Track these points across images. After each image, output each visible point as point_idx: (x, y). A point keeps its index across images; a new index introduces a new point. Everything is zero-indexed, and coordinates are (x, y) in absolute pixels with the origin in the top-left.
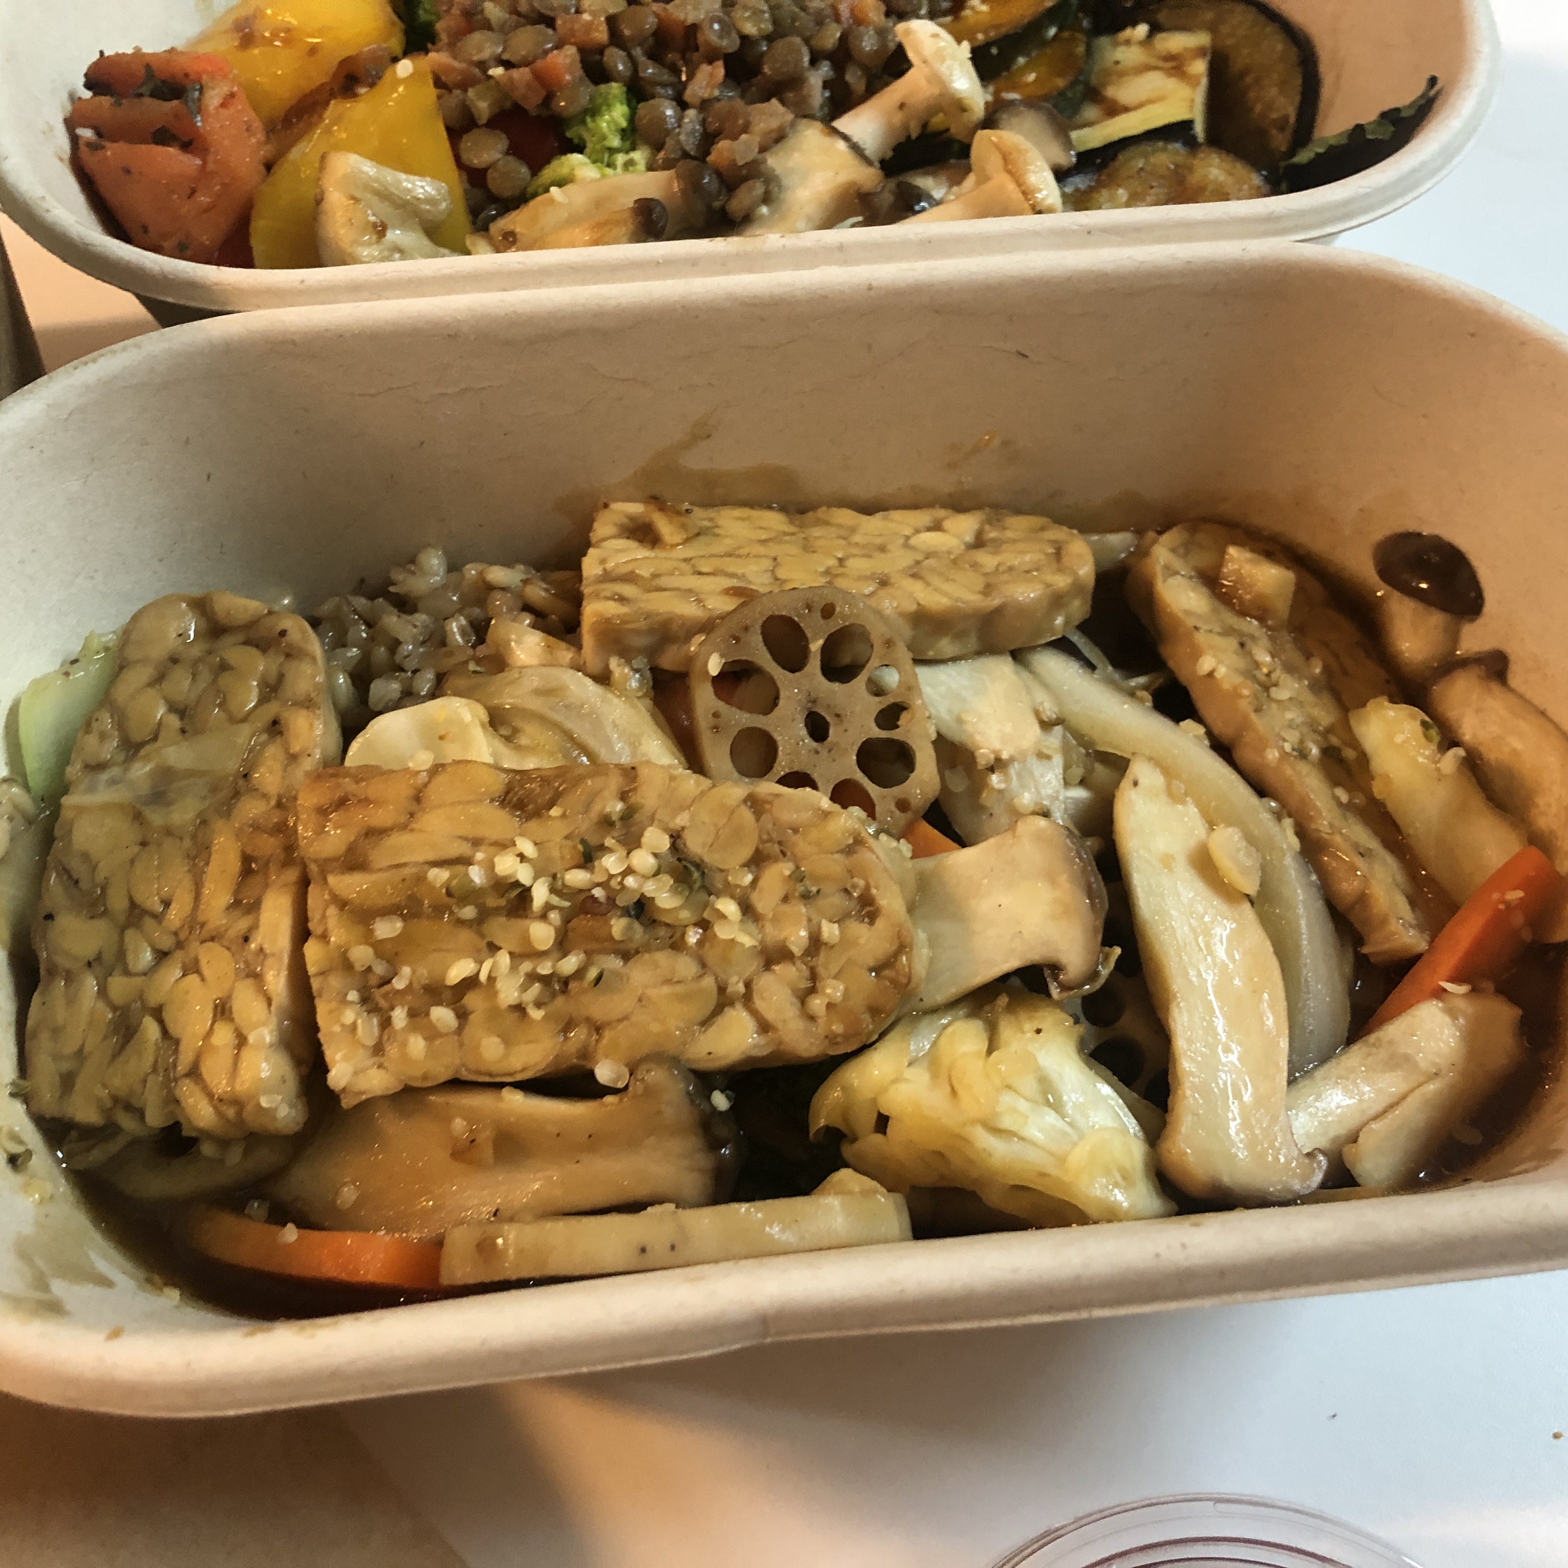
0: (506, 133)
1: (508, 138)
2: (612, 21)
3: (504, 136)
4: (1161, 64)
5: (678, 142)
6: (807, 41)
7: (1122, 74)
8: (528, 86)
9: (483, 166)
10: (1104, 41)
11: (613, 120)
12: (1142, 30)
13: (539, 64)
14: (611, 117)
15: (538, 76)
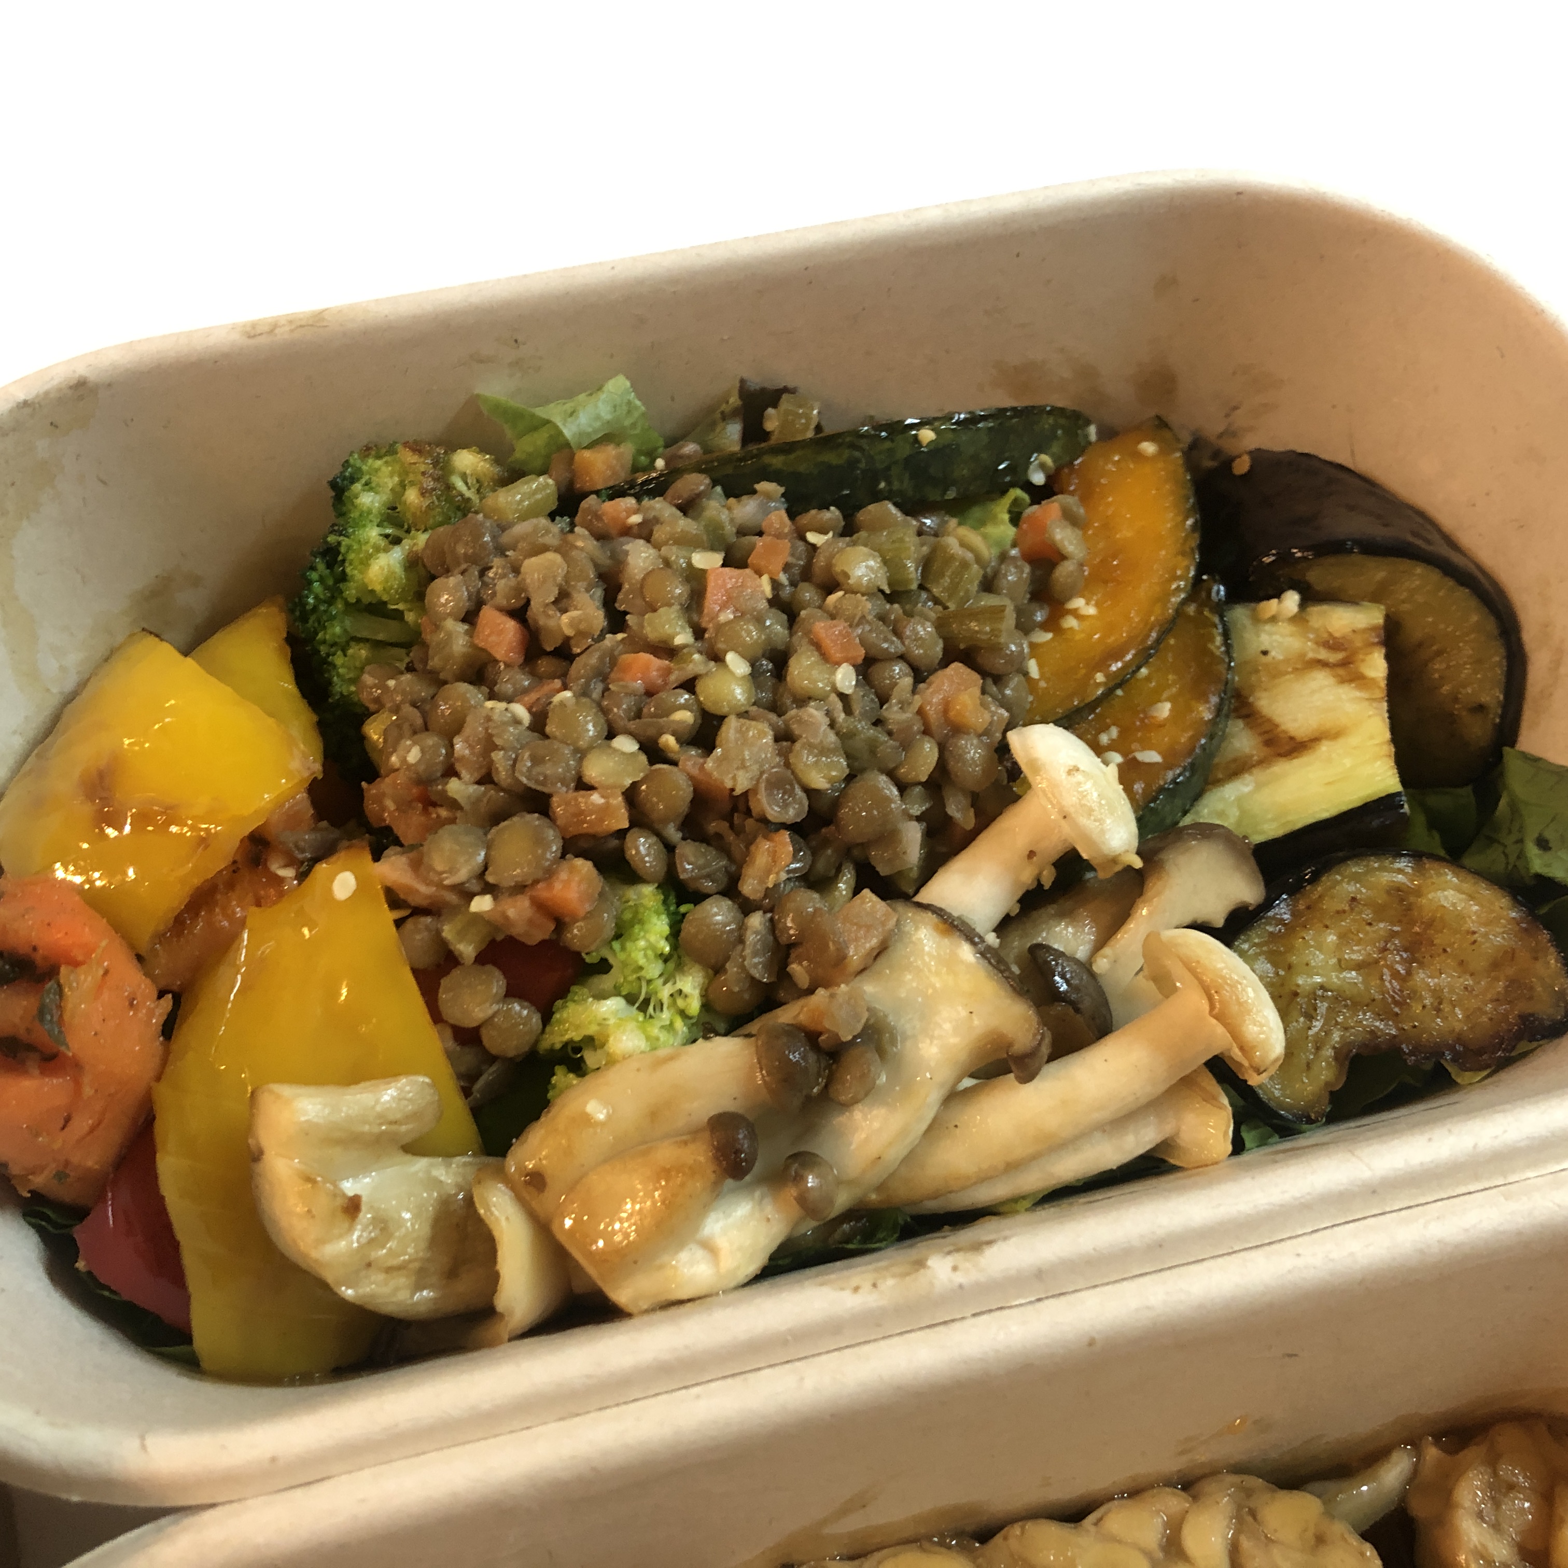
0: (500, 968)
1: (504, 974)
2: (631, 795)
3: (497, 973)
4: (1323, 654)
5: (743, 967)
6: (891, 775)
7: (1276, 672)
8: (530, 922)
9: (474, 1024)
10: (1239, 614)
11: (652, 947)
12: (1291, 600)
13: (542, 892)
14: (648, 941)
15: (540, 906)
